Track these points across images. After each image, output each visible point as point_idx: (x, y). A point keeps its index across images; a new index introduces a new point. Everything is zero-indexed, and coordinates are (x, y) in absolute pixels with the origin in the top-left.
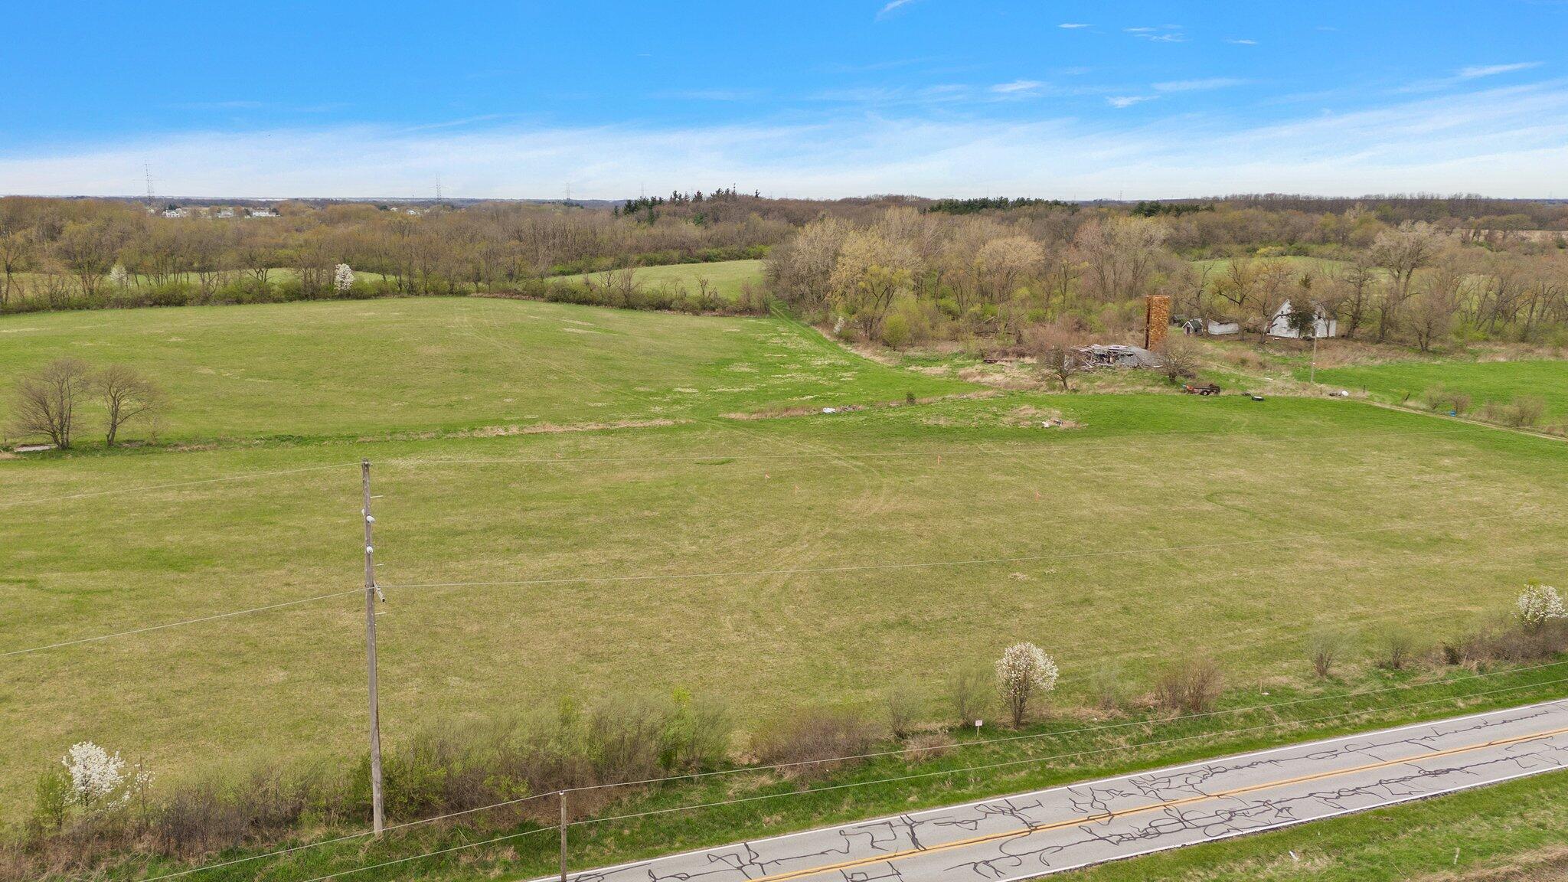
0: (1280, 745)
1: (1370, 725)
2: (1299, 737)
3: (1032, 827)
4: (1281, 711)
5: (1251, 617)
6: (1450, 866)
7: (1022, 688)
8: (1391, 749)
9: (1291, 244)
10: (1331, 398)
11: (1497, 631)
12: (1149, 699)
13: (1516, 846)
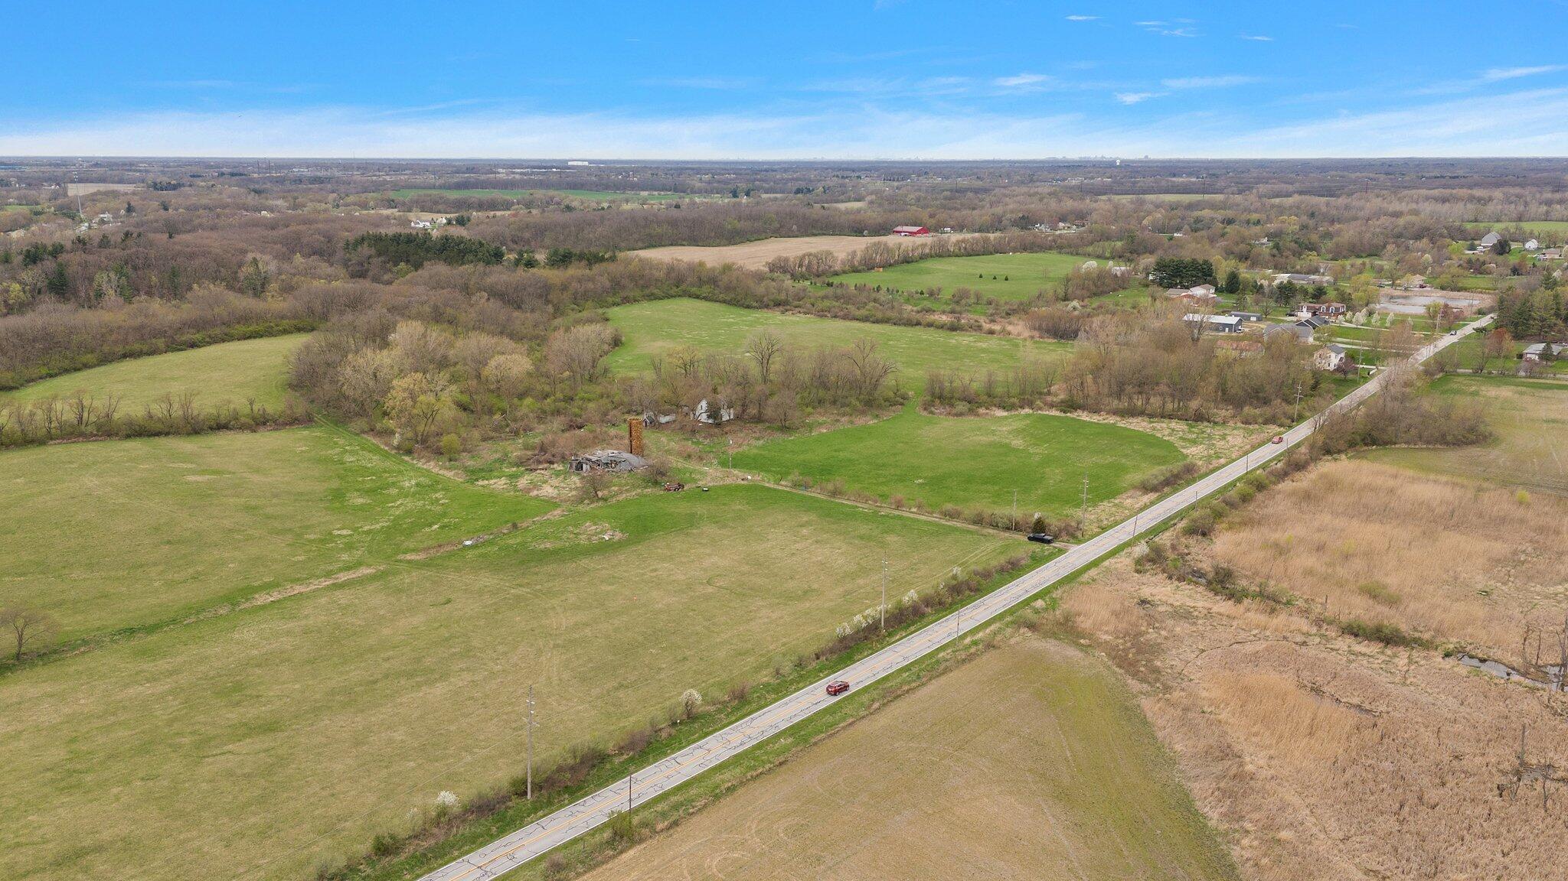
0: (770, 704)
1: (796, 690)
2: (776, 700)
3: (709, 751)
4: (768, 692)
5: (746, 653)
6: (822, 732)
7: (689, 706)
8: (804, 697)
9: (678, 287)
10: (742, 482)
11: (831, 645)
12: (726, 698)
13: (839, 723)
